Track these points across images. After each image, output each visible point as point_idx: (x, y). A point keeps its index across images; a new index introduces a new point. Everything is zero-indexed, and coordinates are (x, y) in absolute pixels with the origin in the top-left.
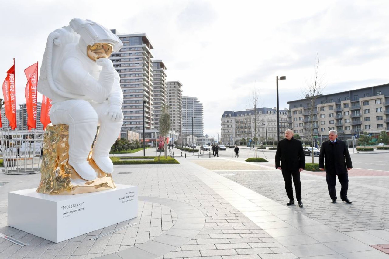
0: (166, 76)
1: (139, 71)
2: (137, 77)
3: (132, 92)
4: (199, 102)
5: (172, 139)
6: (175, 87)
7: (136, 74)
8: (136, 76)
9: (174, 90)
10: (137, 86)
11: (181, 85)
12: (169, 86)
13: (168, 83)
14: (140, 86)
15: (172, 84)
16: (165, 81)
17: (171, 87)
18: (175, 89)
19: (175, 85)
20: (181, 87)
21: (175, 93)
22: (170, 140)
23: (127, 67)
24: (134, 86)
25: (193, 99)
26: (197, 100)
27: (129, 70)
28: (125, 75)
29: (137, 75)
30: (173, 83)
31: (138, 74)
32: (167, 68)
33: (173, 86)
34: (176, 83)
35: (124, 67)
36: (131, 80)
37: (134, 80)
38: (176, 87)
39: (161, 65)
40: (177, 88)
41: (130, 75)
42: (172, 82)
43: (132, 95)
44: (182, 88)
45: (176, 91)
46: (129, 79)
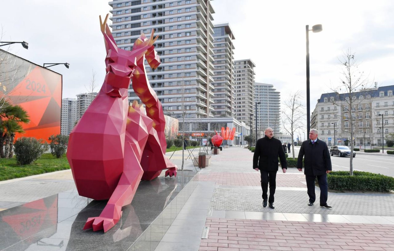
0: (234, 48)
1: (191, 28)
2: (188, 36)
3: (180, 60)
4: (275, 90)
5: (241, 134)
6: (245, 67)
7: (186, 33)
8: (186, 36)
9: (244, 70)
10: (188, 50)
11: (254, 66)
12: (237, 66)
13: (235, 62)
14: (192, 50)
15: (241, 63)
16: (233, 60)
17: (240, 67)
18: (246, 69)
19: (245, 65)
20: (254, 68)
21: (245, 75)
22: (237, 135)
23: (173, 22)
24: (183, 51)
25: (267, 86)
26: (273, 88)
27: (176, 27)
28: (170, 35)
29: (188, 34)
30: (243, 63)
31: (190, 32)
32: (235, 37)
33: (242, 65)
34: (247, 62)
35: (169, 23)
36: (180, 41)
37: (183, 42)
38: (247, 67)
39: (227, 30)
40: (249, 68)
41: (178, 34)
42: (242, 61)
43: (180, 65)
44: (255, 70)
45: (246, 73)
46: (176, 41)
